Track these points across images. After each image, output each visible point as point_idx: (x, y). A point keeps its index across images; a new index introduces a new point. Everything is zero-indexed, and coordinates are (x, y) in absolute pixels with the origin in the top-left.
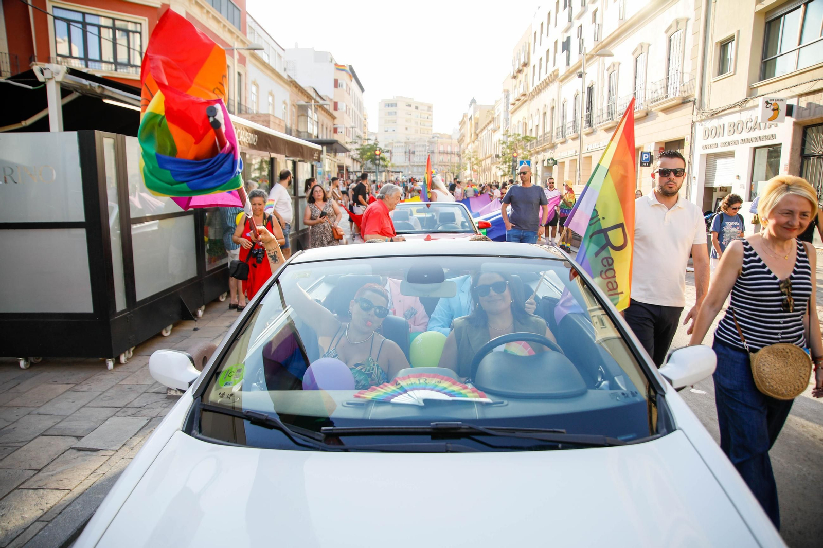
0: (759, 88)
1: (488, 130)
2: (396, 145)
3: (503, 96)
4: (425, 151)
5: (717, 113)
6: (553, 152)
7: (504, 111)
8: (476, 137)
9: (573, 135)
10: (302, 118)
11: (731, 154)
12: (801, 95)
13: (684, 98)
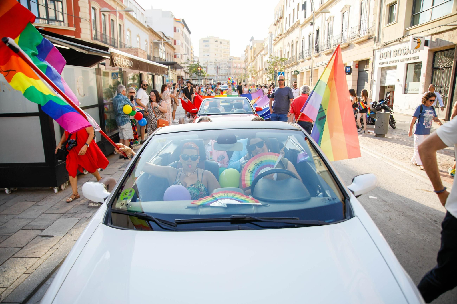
0: (410, 31)
1: (260, 55)
2: (209, 64)
3: (269, 35)
4: (226, 67)
5: (387, 45)
6: (297, 67)
7: (270, 44)
8: (254, 59)
9: (308, 57)
10: (156, 50)
11: (394, 68)
12: (433, 35)
13: (369, 36)
